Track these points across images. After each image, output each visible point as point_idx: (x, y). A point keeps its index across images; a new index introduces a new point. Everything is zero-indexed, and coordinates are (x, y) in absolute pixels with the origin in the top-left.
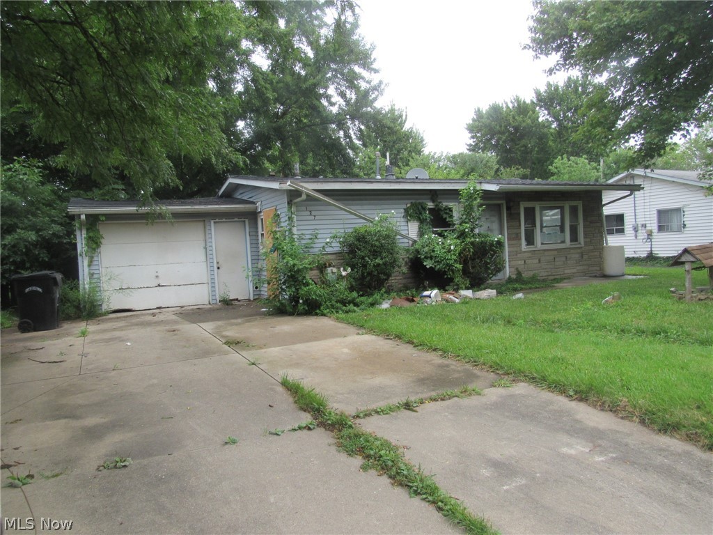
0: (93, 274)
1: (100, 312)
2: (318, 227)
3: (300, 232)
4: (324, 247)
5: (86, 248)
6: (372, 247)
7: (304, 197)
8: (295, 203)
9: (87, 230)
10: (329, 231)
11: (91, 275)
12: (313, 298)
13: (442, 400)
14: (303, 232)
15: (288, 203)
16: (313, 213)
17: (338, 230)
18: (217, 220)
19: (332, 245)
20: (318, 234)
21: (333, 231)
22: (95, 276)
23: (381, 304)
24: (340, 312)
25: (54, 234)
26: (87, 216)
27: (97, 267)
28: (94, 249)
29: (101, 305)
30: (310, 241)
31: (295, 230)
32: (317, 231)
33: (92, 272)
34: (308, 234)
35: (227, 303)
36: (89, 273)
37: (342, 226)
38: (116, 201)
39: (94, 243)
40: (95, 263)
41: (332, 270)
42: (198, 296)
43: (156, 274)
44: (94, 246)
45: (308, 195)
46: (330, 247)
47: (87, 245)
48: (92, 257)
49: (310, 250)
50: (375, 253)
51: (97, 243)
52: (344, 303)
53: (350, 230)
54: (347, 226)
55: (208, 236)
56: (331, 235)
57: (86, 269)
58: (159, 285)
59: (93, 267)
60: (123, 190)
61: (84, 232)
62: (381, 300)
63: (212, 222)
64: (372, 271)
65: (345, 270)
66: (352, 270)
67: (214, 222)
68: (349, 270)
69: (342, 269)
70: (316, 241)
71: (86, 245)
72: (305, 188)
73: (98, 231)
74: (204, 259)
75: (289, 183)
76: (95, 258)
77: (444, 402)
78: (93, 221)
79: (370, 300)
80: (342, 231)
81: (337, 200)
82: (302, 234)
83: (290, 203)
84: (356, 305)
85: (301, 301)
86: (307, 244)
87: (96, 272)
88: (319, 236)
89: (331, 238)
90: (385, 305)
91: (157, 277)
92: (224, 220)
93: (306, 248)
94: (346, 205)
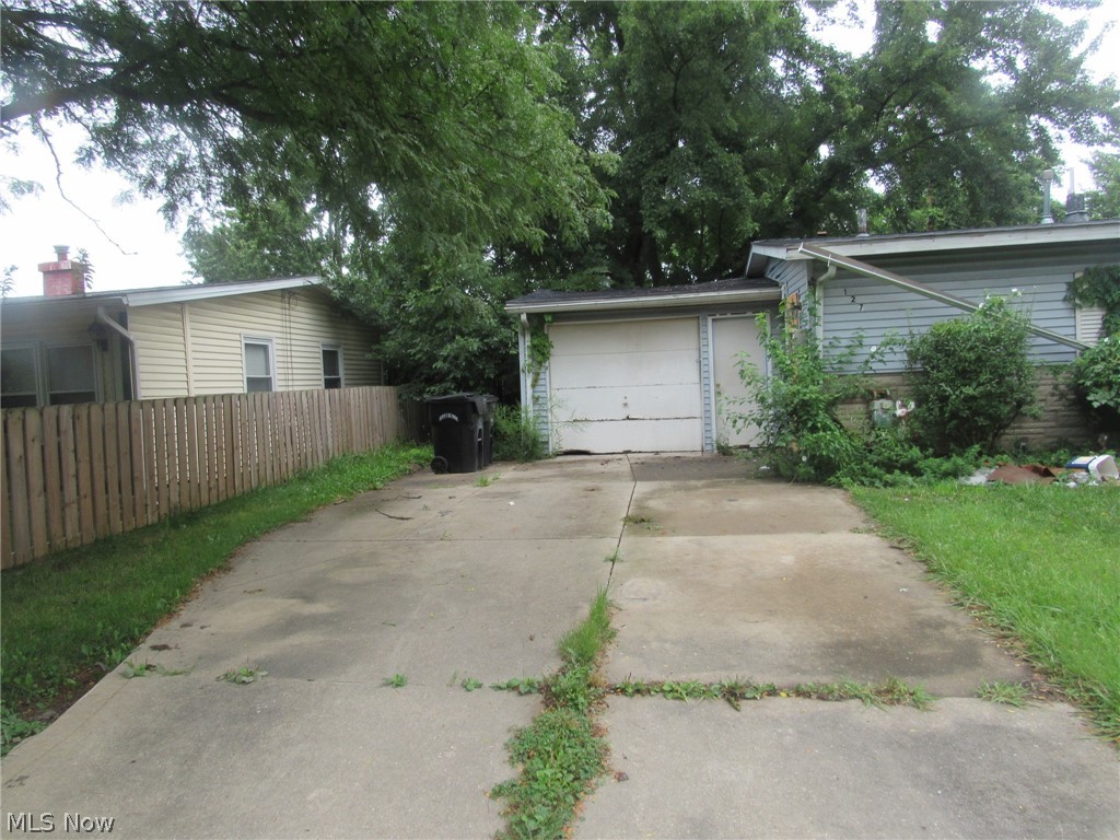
0: (537, 399)
1: (546, 452)
2: (863, 325)
3: (831, 335)
4: (867, 362)
5: (529, 361)
6: (960, 361)
7: (832, 271)
8: (821, 283)
9: (532, 335)
10: (881, 332)
11: (536, 400)
12: (821, 456)
13: (821, 698)
14: (837, 334)
15: (809, 284)
16: (858, 299)
17: (895, 331)
18: (718, 316)
19: (884, 359)
20: (862, 337)
21: (886, 332)
22: (541, 401)
23: (970, 474)
24: (877, 483)
25: (501, 341)
26: (529, 315)
27: (543, 389)
28: (540, 363)
29: (547, 443)
30: (847, 351)
31: (819, 332)
32: (862, 333)
33: (536, 395)
34: (845, 338)
35: (724, 451)
36: (533, 397)
37: (905, 323)
38: (595, 291)
39: (541, 353)
40: (541, 382)
41: (881, 404)
42: (686, 438)
43: (625, 401)
44: (540, 358)
45: (840, 268)
46: (881, 361)
47: (531, 356)
48: (538, 374)
49: (844, 366)
50: (964, 375)
51: (543, 354)
52: (889, 466)
53: (924, 330)
54: (913, 322)
55: (703, 342)
56: (883, 339)
57: (530, 391)
58: (628, 418)
59: (538, 389)
60: (607, 274)
61: (528, 338)
62: (973, 468)
63: (710, 319)
64: (959, 409)
65: (904, 406)
66: (918, 405)
67: (713, 320)
68: (912, 405)
69: (898, 403)
70: (858, 350)
71: (529, 356)
72: (834, 256)
73: (546, 337)
74: (697, 380)
75: (801, 248)
76: (542, 376)
77: (821, 703)
78: (538, 323)
79: (947, 466)
80: (906, 331)
81: (900, 274)
82: (835, 338)
83: (812, 283)
84: (917, 473)
85: (804, 459)
86: (841, 356)
87: (541, 395)
88: (865, 342)
89: (882, 345)
90: (979, 478)
91: (626, 405)
92: (729, 316)
93: (840, 362)
94: (922, 282)
